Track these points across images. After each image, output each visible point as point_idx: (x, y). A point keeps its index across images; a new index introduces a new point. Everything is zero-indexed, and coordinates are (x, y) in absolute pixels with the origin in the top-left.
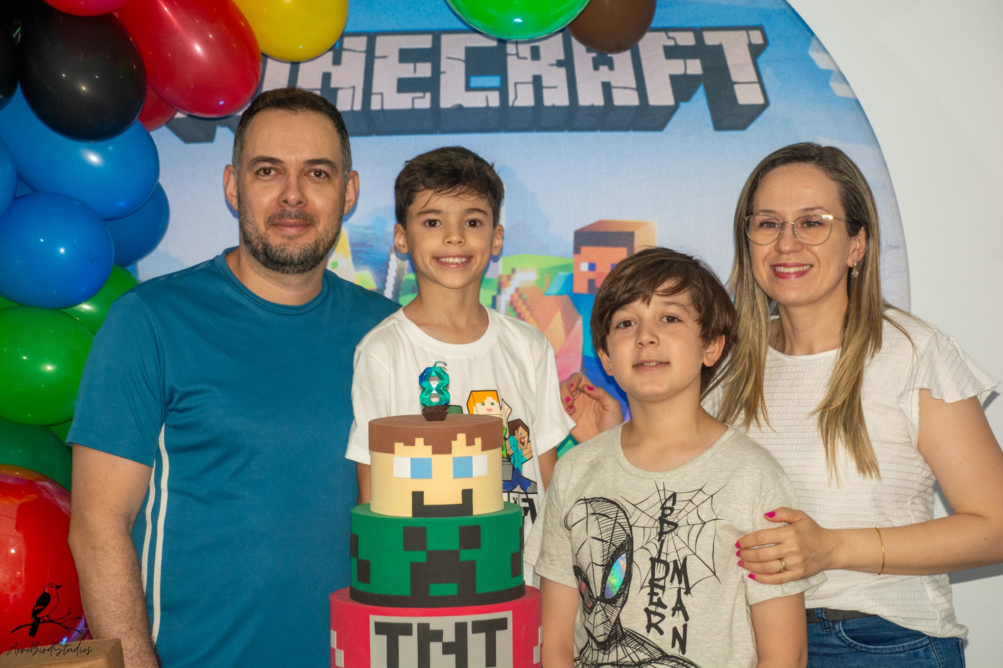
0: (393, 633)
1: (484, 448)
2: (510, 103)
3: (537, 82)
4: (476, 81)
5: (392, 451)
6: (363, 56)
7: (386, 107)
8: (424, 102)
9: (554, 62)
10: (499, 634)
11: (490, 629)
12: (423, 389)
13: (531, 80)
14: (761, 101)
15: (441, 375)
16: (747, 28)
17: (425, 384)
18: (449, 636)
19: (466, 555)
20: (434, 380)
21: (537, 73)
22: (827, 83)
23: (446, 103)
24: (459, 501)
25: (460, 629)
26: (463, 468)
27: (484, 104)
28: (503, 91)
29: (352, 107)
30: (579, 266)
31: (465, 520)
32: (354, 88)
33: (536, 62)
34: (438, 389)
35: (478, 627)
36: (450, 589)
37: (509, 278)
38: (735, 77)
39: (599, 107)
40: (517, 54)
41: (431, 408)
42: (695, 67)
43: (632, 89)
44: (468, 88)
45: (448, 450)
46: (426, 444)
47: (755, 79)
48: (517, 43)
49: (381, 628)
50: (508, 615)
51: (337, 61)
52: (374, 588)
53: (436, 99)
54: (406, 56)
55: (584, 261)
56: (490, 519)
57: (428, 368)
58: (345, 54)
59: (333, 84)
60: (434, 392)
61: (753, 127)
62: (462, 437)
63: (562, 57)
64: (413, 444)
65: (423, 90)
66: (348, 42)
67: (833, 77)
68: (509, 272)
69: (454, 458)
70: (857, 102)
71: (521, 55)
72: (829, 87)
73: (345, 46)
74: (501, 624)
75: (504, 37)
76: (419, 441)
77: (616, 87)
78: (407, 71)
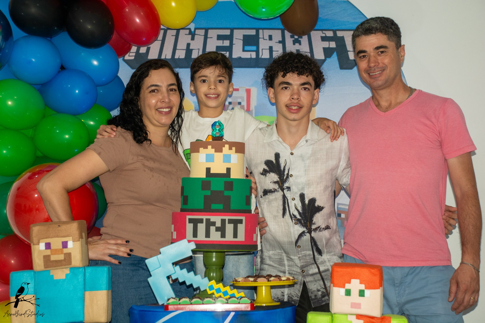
2: (260, 57)
4: (246, 48)
15: (220, 125)
19: (226, 193)
21: (271, 46)
23: (234, 56)
24: (225, 172)
26: (228, 159)
27: (249, 57)
28: (257, 52)
31: (227, 179)
35: (230, 221)
40: (263, 38)
44: (243, 50)
53: (231, 54)
54: (220, 37)
57: (215, 122)
58: (196, 36)
65: (226, 51)
66: (198, 31)
78: (220, 43)
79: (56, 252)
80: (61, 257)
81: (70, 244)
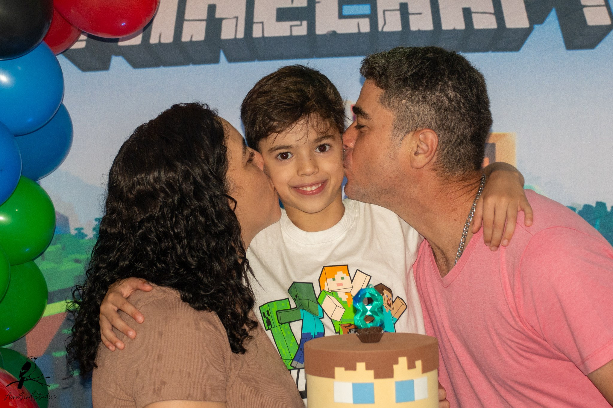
1: (425, 370)
2: (380, 29)
3: (404, 9)
4: (348, 10)
5: (332, 376)
7: (266, 35)
8: (301, 29)
13: (398, 7)
14: (608, 22)
21: (403, 1)
23: (321, 30)
26: (405, 392)
27: (355, 31)
28: (373, 17)
29: (236, 35)
32: (237, 18)
34: (372, 311)
38: (583, 2)
39: (460, 31)
41: (366, 330)
43: (491, 13)
44: (341, 16)
46: (367, 368)
47: (603, 3)
53: (312, 27)
57: (362, 290)
59: (218, 16)
60: (369, 314)
61: (602, 46)
62: (403, 361)
64: (354, 368)
65: (301, 20)
69: (396, 383)
76: (360, 366)
77: (475, 13)
78: (286, 1)
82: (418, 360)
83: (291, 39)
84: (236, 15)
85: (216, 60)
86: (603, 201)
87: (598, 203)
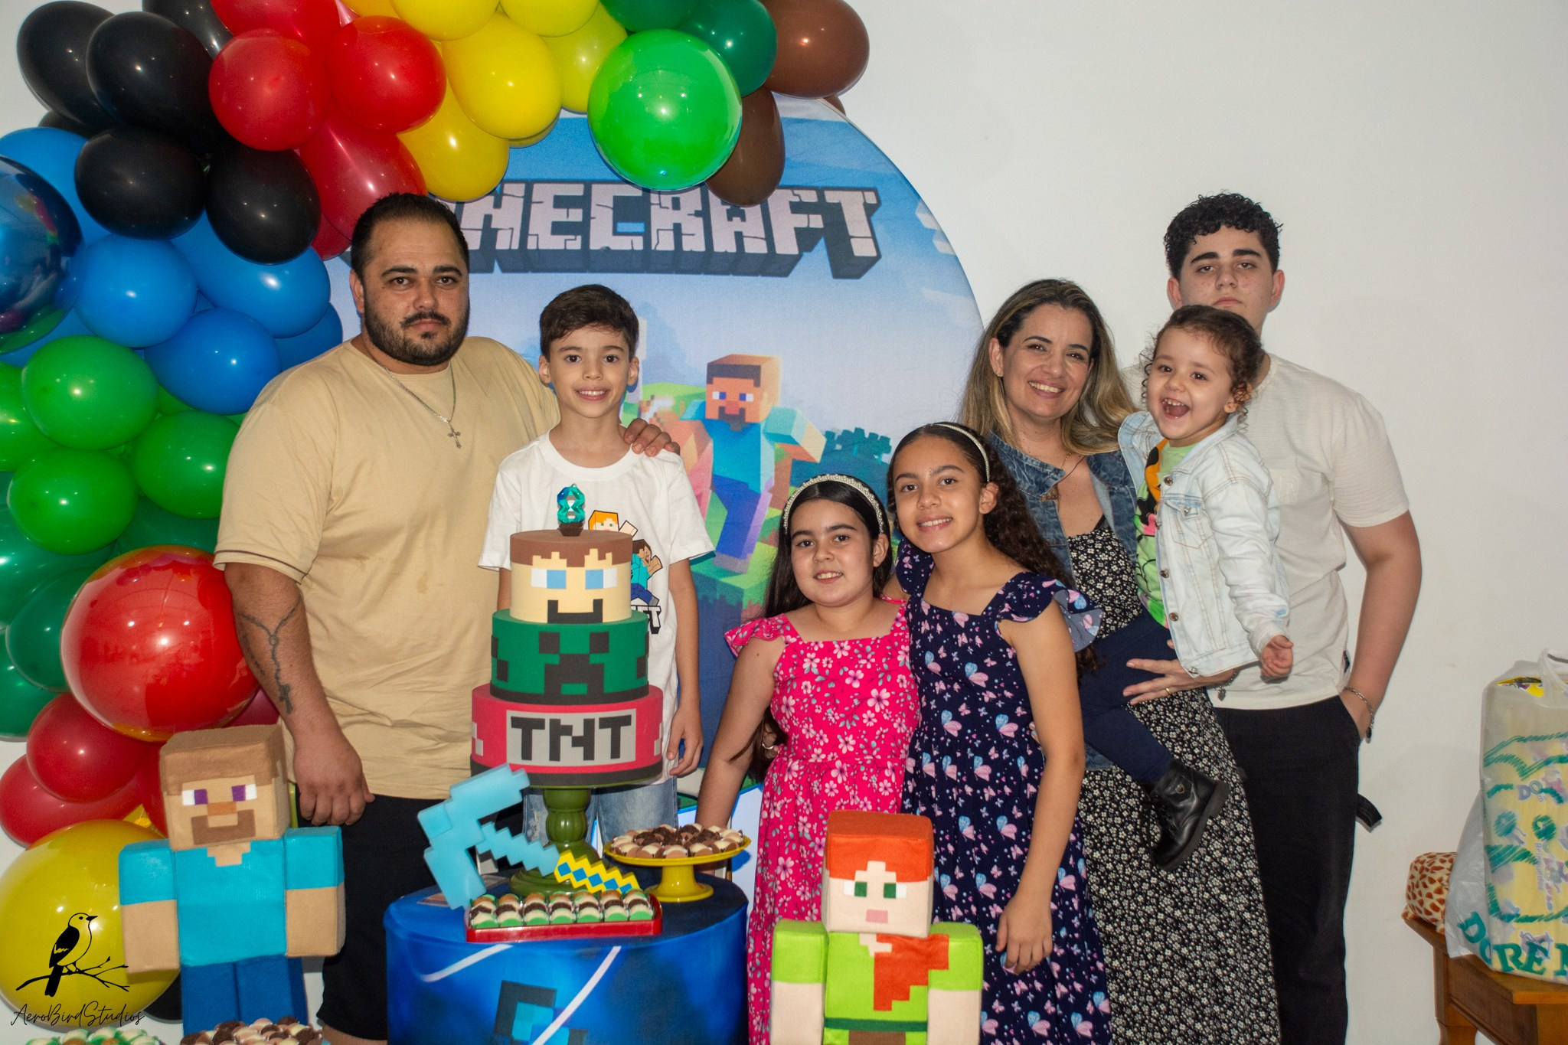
0: (527, 727)
1: (615, 562)
2: (653, 248)
3: (677, 229)
4: (623, 227)
5: (530, 563)
6: (522, 200)
7: (540, 247)
8: (575, 244)
9: (693, 212)
10: (624, 730)
11: (615, 725)
12: (561, 507)
13: (672, 227)
14: (874, 254)
15: (577, 495)
16: (863, 190)
17: (563, 502)
18: (579, 731)
19: (595, 659)
20: (571, 499)
21: (677, 222)
22: (931, 241)
23: (595, 245)
24: (590, 609)
25: (589, 725)
26: (595, 580)
27: (629, 248)
28: (647, 236)
29: (510, 246)
30: (711, 395)
31: (594, 627)
32: (512, 229)
33: (676, 212)
34: (574, 507)
35: (604, 723)
36: (581, 689)
37: (648, 403)
38: (851, 233)
39: (731, 254)
40: (660, 204)
41: (567, 524)
42: (817, 222)
43: (762, 239)
44: (615, 233)
45: (581, 564)
46: (561, 557)
47: (870, 235)
48: (659, 193)
49: (517, 722)
50: (632, 712)
51: (498, 205)
52: (511, 685)
53: (586, 242)
54: (560, 202)
55: (716, 390)
56: (619, 627)
57: (565, 488)
58: (505, 199)
59: (494, 226)
60: (571, 510)
61: (867, 276)
62: (594, 552)
63: (700, 208)
64: (549, 557)
65: (576, 234)
66: (508, 188)
67: (935, 236)
68: (649, 399)
69: (587, 572)
70: (956, 258)
71: (663, 205)
72: (933, 244)
73: (505, 192)
74: (626, 721)
75: (650, 188)
76: (555, 555)
77: (747, 237)
78: (561, 215)
79: (221, 809)
80: (231, 820)
81: (251, 792)
82: (609, 552)
83: (565, 253)
84: (511, 226)
85: (490, 270)
86: (862, 427)
87: (856, 429)
